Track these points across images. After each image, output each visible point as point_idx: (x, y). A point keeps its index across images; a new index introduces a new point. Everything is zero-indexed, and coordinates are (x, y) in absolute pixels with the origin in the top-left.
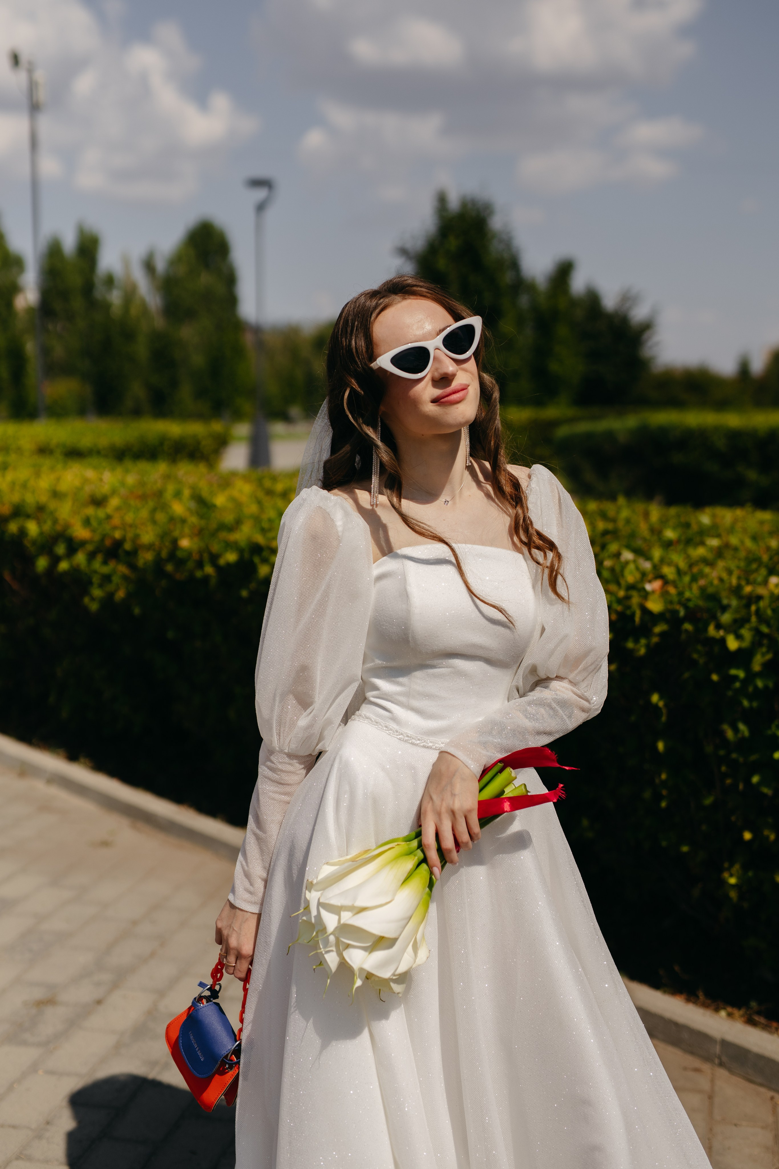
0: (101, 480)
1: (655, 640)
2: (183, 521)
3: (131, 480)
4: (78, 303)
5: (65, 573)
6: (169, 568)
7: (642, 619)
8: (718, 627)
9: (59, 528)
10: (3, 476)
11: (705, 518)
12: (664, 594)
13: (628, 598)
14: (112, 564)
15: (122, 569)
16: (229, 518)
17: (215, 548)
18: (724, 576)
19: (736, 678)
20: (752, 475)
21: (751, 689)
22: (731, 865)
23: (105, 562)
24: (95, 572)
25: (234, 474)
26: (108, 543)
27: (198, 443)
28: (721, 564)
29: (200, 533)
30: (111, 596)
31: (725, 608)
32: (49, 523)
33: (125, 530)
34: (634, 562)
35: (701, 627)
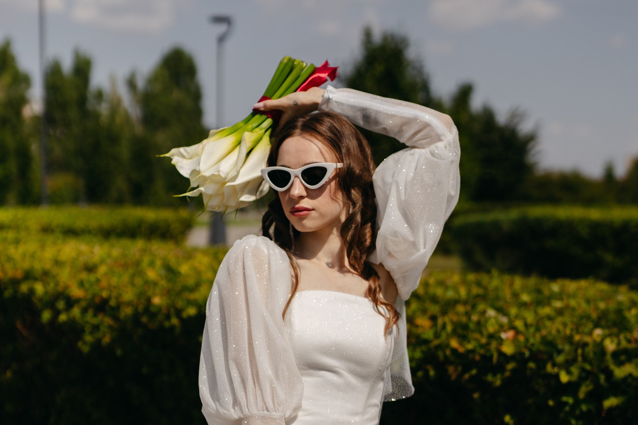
0: (92, 252)
1: (507, 374)
2: (155, 284)
3: (116, 252)
4: (73, 113)
5: (64, 323)
6: (144, 319)
7: (498, 360)
8: (554, 365)
9: (60, 289)
10: (17, 248)
11: (555, 287)
12: (515, 340)
13: (488, 344)
14: (100, 317)
15: (108, 321)
16: (191, 282)
17: (180, 304)
18: (561, 328)
19: (566, 403)
20: (609, 258)
21: (578, 412)
23: (95, 315)
24: (87, 322)
25: (196, 250)
26: (97, 300)
27: (168, 226)
28: (559, 320)
29: (168, 293)
30: (99, 341)
31: (560, 352)
32: (52, 285)
33: (111, 291)
34: (495, 318)
35: (541, 365)
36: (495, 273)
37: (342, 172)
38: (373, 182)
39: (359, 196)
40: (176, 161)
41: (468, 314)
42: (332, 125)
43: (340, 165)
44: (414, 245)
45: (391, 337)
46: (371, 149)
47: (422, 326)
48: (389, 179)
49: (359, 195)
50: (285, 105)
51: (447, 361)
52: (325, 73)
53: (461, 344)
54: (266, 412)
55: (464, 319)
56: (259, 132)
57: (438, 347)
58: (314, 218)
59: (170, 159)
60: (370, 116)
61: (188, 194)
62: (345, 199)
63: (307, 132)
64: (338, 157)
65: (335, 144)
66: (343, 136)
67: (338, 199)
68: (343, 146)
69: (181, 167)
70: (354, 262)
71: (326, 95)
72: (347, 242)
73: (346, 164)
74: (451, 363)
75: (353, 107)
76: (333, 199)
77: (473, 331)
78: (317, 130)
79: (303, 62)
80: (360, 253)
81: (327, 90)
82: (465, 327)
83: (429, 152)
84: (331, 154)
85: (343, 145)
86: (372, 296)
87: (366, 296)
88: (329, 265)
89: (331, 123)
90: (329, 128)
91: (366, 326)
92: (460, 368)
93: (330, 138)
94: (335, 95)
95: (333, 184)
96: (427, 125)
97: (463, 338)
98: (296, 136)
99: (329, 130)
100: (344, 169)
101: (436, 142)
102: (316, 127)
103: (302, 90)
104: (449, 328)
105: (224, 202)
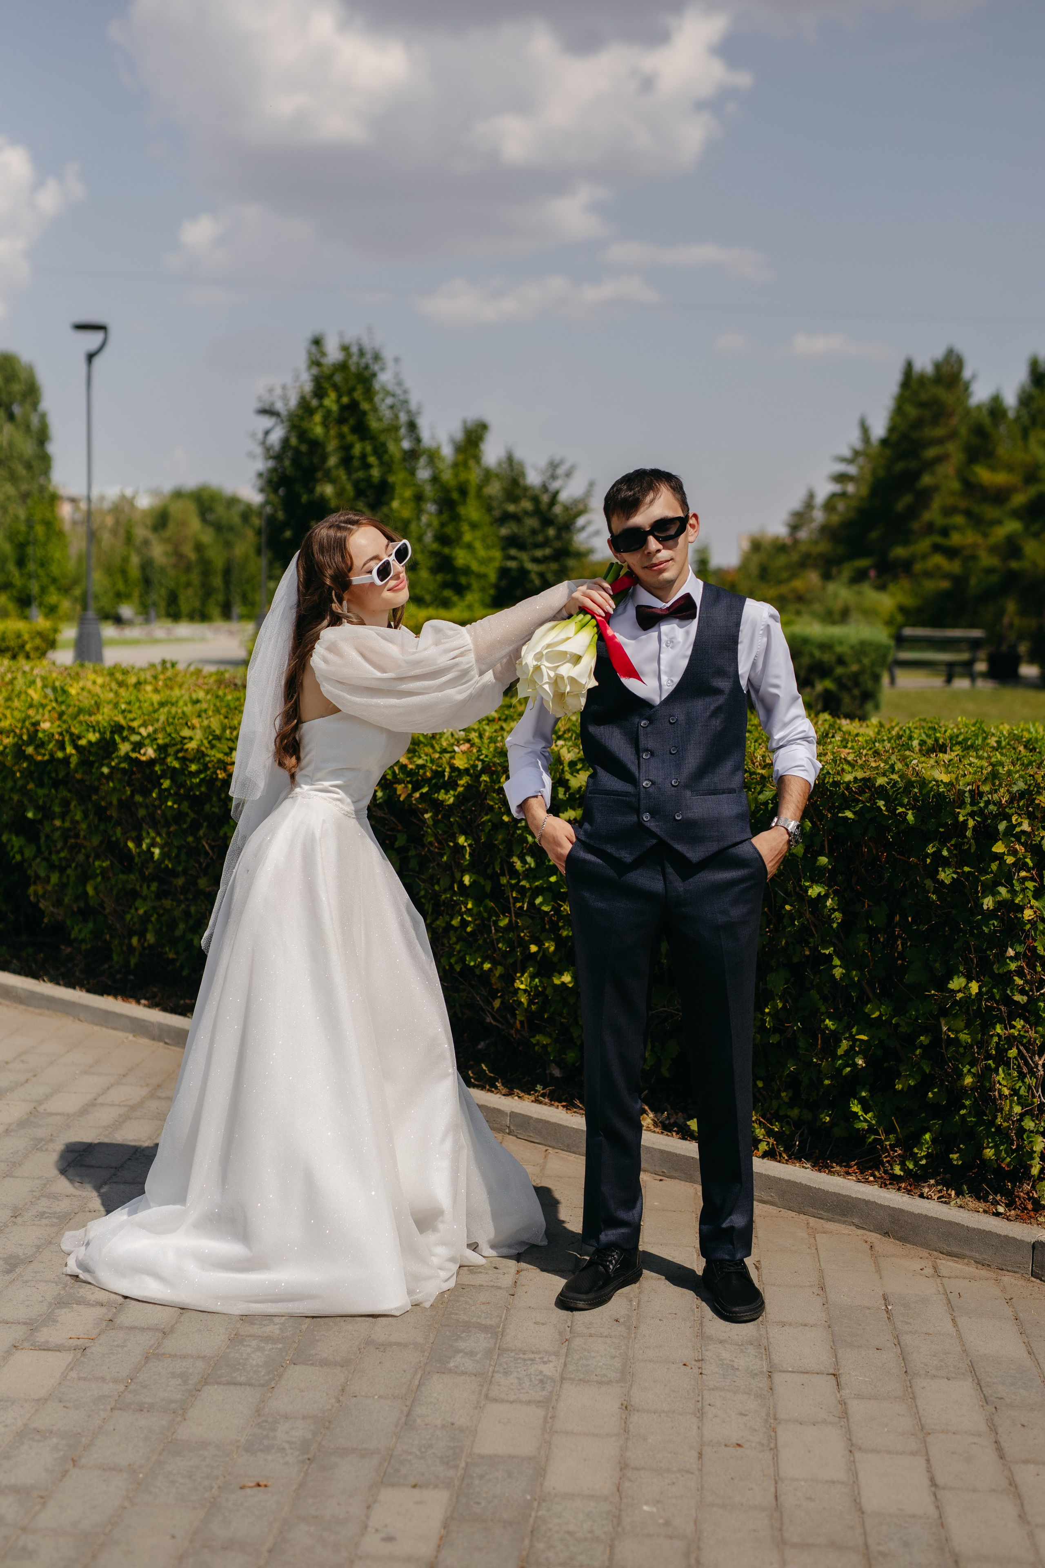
1: (460, 789)
6: (30, 750)
7: (451, 775)
12: (468, 753)
13: (440, 758)
17: (76, 729)
22: (522, 974)
29: (60, 716)
74: (399, 782)
77: (426, 746)
92: (409, 787)
97: (415, 754)
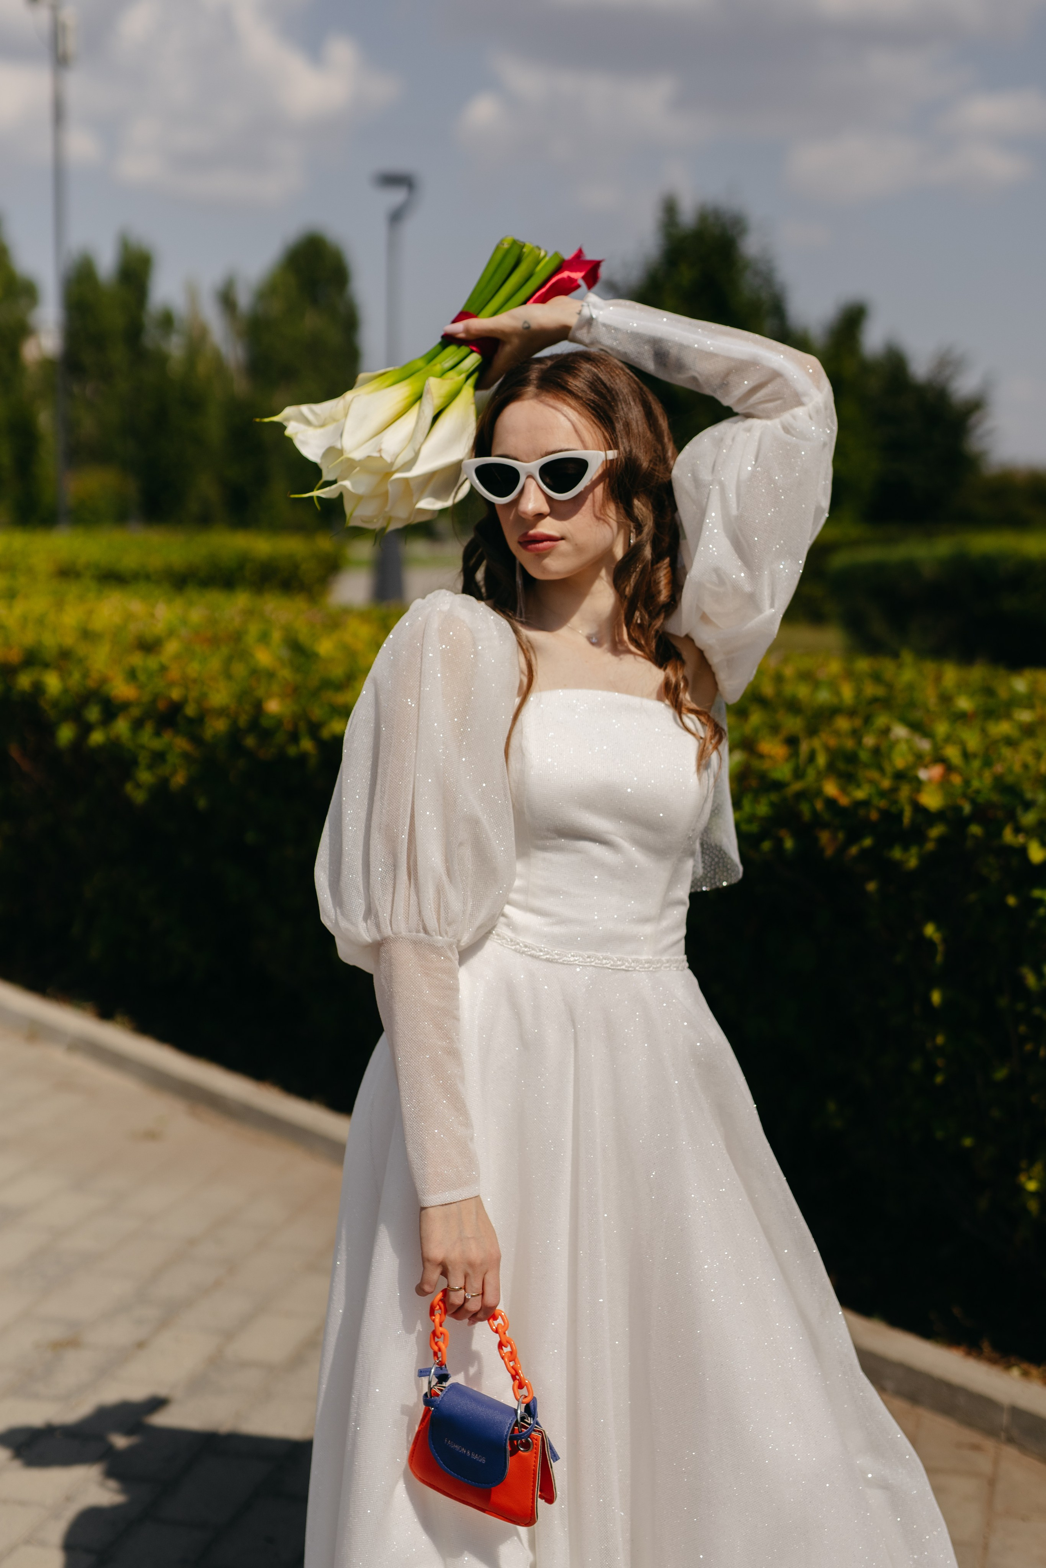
0: (152, 616)
1: (930, 846)
2: (271, 675)
3: (196, 615)
4: (118, 355)
5: (100, 748)
6: (250, 741)
7: (913, 820)
8: (1018, 830)
9: (91, 684)
10: (10, 607)
11: (1020, 684)
12: (944, 783)
13: (894, 790)
14: (167, 737)
15: (181, 744)
16: (337, 672)
17: (317, 713)
18: (1030, 760)
19: (1040, 902)
22: (1031, 1164)
23: (158, 733)
24: (143, 747)
25: (347, 611)
26: (161, 705)
27: (296, 567)
28: (1028, 745)
29: (295, 692)
30: (163, 784)
31: (1028, 805)
32: (76, 676)
33: (187, 688)
34: (908, 741)
35: (994, 830)
36: (907, 657)
37: (616, 468)
38: (673, 481)
39: (648, 512)
40: (293, 429)
41: (856, 734)
42: (595, 377)
43: (612, 454)
44: (752, 601)
45: (708, 774)
46: (668, 419)
47: (770, 757)
48: (705, 476)
49: (647, 508)
50: (507, 329)
51: (817, 822)
52: (581, 271)
53: (843, 790)
54: (422, 935)
55: (849, 744)
56: (455, 378)
57: (801, 795)
58: (564, 555)
59: (281, 427)
60: (669, 353)
61: (316, 493)
62: (622, 518)
63: (548, 391)
64: (609, 438)
65: (602, 414)
66: (616, 397)
67: (608, 516)
68: (617, 417)
69: (304, 443)
70: (637, 635)
71: (586, 312)
72: (626, 596)
73: (624, 452)
74: (825, 826)
75: (635, 336)
76: (598, 519)
77: (866, 766)
78: (569, 387)
79: (539, 249)
80: (650, 616)
81: (587, 302)
82: (852, 758)
83: (779, 426)
84: (595, 433)
85: (617, 415)
86: (672, 697)
87: (660, 699)
88: (595, 641)
89: (595, 375)
90: (591, 383)
91: (662, 755)
92: (841, 836)
93: (593, 402)
94: (601, 313)
95: (599, 490)
96: (776, 375)
97: (848, 779)
98: (528, 399)
99: (590, 387)
100: (619, 463)
101: (792, 407)
102: (566, 382)
103: (537, 301)
104: (821, 760)
105: (387, 509)
